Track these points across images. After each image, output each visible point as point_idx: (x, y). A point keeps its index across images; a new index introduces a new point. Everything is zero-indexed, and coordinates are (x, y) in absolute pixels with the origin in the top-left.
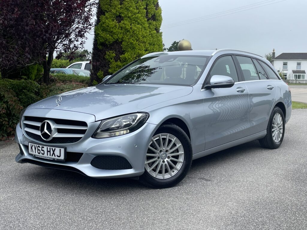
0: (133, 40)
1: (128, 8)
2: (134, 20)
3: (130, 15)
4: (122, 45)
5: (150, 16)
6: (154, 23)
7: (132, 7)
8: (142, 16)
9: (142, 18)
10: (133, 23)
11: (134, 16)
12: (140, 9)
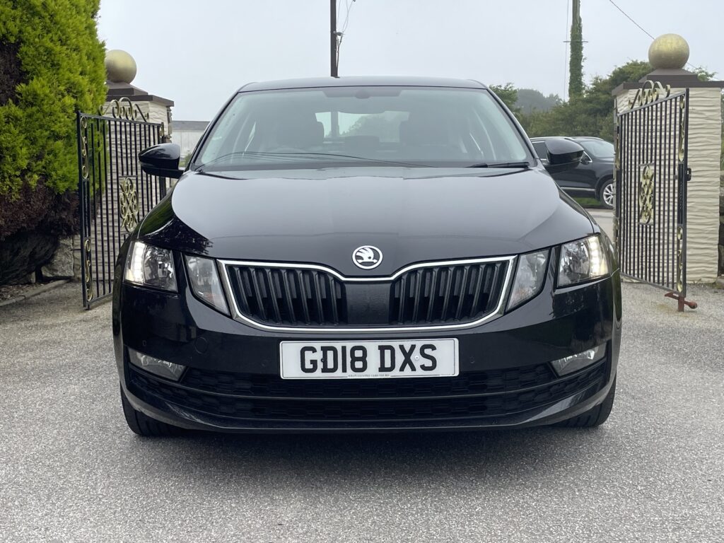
0: (52, 40)
4: (19, 55)
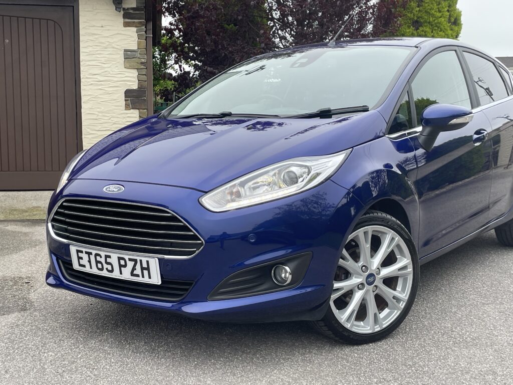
1: (429, 10)
2: (436, 26)
3: (431, 20)
5: (453, 20)
6: (456, 28)
7: (433, 9)
8: (445, 20)
9: (445, 22)
10: (435, 30)
11: (436, 21)
12: (443, 12)
